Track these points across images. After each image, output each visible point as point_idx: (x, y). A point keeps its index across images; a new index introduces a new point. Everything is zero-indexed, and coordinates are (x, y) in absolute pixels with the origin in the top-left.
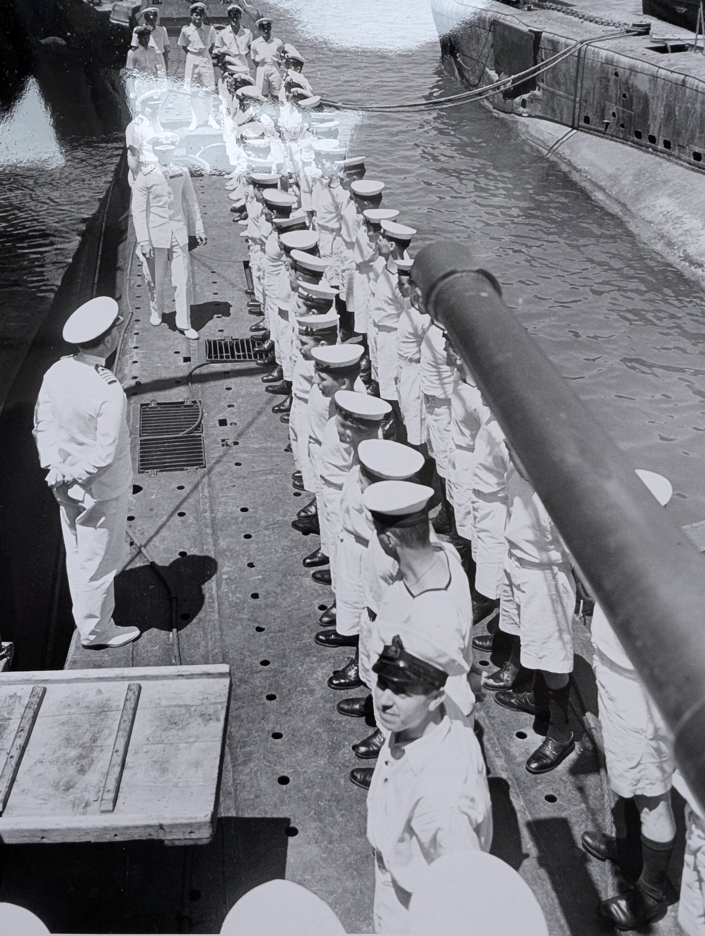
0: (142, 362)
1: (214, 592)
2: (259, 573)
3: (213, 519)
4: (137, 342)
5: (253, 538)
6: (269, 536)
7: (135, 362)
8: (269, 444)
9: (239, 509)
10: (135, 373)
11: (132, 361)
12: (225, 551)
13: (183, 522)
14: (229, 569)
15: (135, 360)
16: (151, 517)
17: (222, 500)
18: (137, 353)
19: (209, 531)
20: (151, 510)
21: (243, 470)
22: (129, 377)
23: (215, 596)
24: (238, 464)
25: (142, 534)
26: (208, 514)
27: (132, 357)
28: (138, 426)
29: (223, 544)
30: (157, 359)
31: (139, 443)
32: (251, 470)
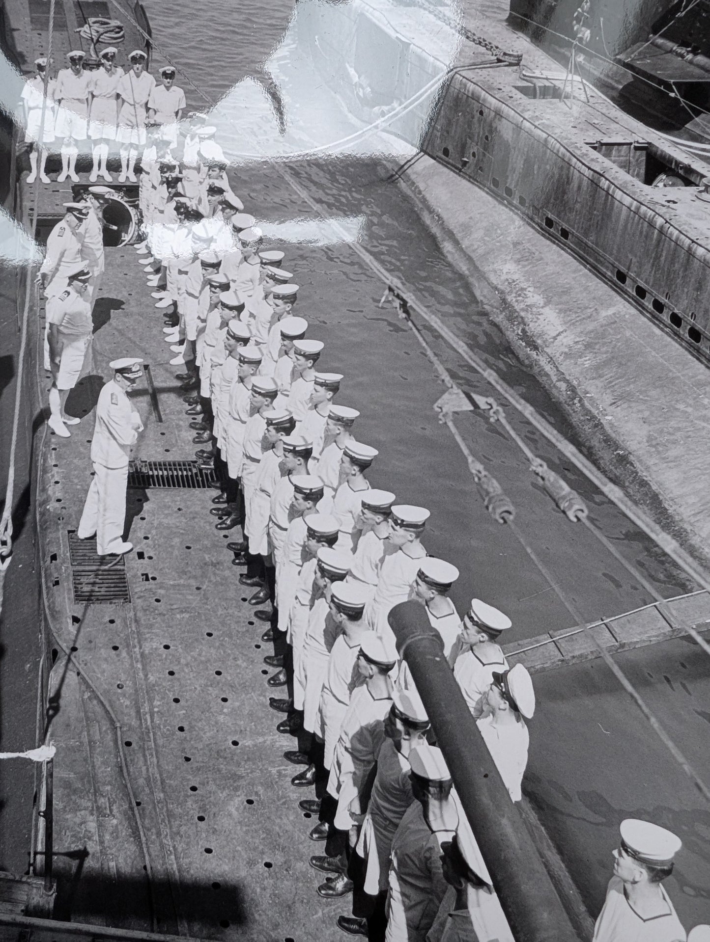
0: (63, 483)
1: (149, 723)
2: (183, 708)
3: (142, 655)
4: (56, 459)
5: (176, 675)
6: (188, 674)
7: (57, 482)
8: (182, 581)
9: (162, 646)
10: (59, 495)
11: (53, 481)
12: (154, 685)
13: (118, 655)
14: (159, 703)
15: (57, 479)
16: (90, 649)
17: (147, 636)
18: (58, 472)
19: (139, 666)
20: (90, 642)
21: (161, 606)
22: (53, 499)
23: (150, 727)
24: (158, 601)
25: (86, 664)
26: (137, 649)
27: (53, 476)
28: (68, 554)
29: (152, 678)
30: (76, 481)
31: (72, 573)
32: (169, 607)
